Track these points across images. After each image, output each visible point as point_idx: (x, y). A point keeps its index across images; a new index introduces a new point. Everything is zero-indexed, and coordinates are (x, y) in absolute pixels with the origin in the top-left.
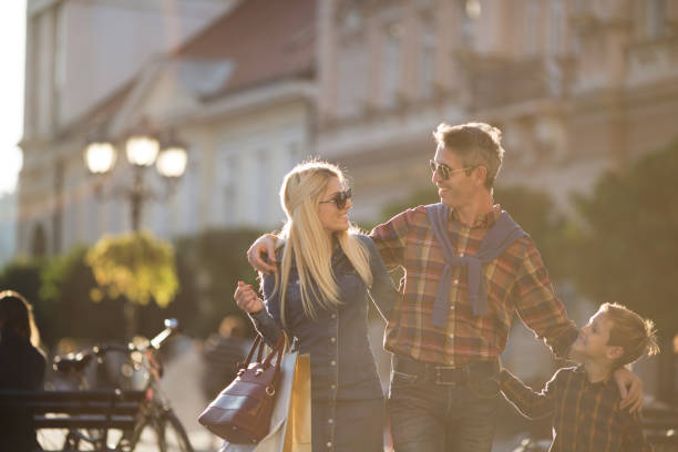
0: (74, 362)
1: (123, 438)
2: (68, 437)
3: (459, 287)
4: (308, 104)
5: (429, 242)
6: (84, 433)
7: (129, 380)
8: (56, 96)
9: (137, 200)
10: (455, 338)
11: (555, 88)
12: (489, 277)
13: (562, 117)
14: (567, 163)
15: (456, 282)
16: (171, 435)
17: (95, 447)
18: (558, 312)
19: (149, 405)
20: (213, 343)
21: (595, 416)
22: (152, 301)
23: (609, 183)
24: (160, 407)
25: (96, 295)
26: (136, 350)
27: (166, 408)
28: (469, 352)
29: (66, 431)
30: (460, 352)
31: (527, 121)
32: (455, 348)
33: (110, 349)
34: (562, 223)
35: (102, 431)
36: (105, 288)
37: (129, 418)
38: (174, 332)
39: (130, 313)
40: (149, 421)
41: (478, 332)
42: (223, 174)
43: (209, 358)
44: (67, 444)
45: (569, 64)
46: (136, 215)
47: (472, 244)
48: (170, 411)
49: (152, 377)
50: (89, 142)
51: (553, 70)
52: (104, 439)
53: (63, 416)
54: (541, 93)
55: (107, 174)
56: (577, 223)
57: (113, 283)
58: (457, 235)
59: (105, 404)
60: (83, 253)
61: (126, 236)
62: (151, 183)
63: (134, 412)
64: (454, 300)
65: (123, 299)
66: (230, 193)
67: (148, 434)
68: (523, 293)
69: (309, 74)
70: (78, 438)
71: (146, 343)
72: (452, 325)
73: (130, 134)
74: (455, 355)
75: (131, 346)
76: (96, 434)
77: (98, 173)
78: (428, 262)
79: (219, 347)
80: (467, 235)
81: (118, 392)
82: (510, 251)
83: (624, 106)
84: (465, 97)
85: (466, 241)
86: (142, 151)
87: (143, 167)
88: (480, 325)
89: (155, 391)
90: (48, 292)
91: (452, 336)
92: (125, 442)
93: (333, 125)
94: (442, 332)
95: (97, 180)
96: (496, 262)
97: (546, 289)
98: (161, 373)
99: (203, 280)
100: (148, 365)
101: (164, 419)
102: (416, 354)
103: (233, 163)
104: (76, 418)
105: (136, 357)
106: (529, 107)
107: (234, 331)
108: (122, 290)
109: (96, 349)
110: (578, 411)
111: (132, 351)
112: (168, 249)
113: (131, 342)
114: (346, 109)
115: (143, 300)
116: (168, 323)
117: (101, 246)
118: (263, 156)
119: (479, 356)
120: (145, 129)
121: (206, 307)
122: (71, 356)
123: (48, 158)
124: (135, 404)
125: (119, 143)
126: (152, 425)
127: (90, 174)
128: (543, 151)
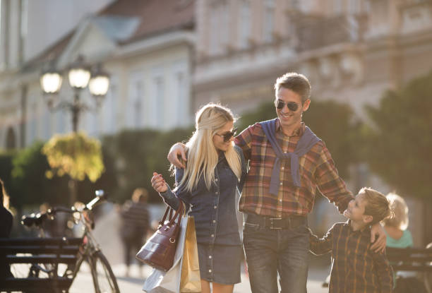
0: (35, 219)
1: (67, 270)
2: (31, 269)
3: (285, 172)
4: (190, 46)
5: (265, 145)
6: (42, 266)
7: (72, 231)
8: (21, 42)
9: (76, 111)
10: (283, 201)
11: (354, 35)
12: (302, 165)
13: (358, 54)
14: (362, 85)
15: (283, 168)
16: (100, 267)
17: (49, 276)
18: (342, 186)
19: (85, 248)
20: (127, 206)
21: (356, 251)
22: (87, 178)
23: (390, 98)
24: (93, 249)
25: (49, 175)
26: (76, 211)
27: (96, 249)
28: (291, 211)
29: (30, 265)
30: (286, 210)
31: (335, 57)
32: (283, 208)
33: (59, 210)
34: (359, 124)
35: (54, 265)
36: (56, 170)
37: (72, 256)
38: (102, 199)
39: (72, 186)
40: (85, 258)
41: (297, 198)
42: (133, 93)
43: (125, 216)
44: (31, 274)
45: (363, 19)
46: (75, 121)
47: (291, 146)
48: (99, 251)
49: (87, 228)
50: (44, 73)
51: (353, 23)
52: (55, 270)
53: (28, 255)
54: (345, 38)
55: (56, 93)
56: (369, 125)
57: (61, 167)
58: (282, 140)
59: (56, 247)
60: (41, 146)
61: (69, 135)
62: (85, 99)
63: (75, 252)
64: (282, 179)
65: (67, 177)
66: (138, 106)
67: (85, 267)
68: (321, 175)
69: (190, 27)
70: (38, 270)
71: (84, 206)
72: (281, 194)
73: (71, 67)
74: (283, 212)
75: (73, 208)
76: (50, 267)
77: (50, 93)
78: (266, 156)
79: (131, 209)
80: (288, 141)
81: (64, 239)
82: (313, 150)
83: (400, 47)
84: (294, 42)
85: (287, 144)
86: (79, 78)
87: (80, 89)
88: (298, 194)
89: (89, 238)
90: (17, 173)
91: (281, 200)
92: (69, 272)
93: (206, 60)
94: (276, 198)
95: (50, 98)
96: (305, 156)
97: (334, 172)
98: (93, 227)
99: (120, 164)
100: (84, 221)
101: (95, 256)
102: (258, 211)
103: (139, 86)
104: (36, 256)
105: (76, 215)
106: (336, 48)
107: (141, 198)
108: (66, 171)
109: (49, 211)
110: (346, 249)
111: (74, 212)
112: (97, 143)
113: (73, 205)
114: (215, 50)
115: (81, 177)
116: (97, 193)
117: (52, 142)
118: (159, 81)
119: (297, 213)
120: (81, 64)
121: (123, 182)
122: (33, 215)
123: (16, 83)
124: (76, 247)
125: (64, 73)
126: (87, 261)
127: (45, 94)
128: (347, 76)
